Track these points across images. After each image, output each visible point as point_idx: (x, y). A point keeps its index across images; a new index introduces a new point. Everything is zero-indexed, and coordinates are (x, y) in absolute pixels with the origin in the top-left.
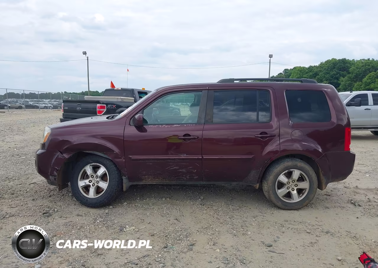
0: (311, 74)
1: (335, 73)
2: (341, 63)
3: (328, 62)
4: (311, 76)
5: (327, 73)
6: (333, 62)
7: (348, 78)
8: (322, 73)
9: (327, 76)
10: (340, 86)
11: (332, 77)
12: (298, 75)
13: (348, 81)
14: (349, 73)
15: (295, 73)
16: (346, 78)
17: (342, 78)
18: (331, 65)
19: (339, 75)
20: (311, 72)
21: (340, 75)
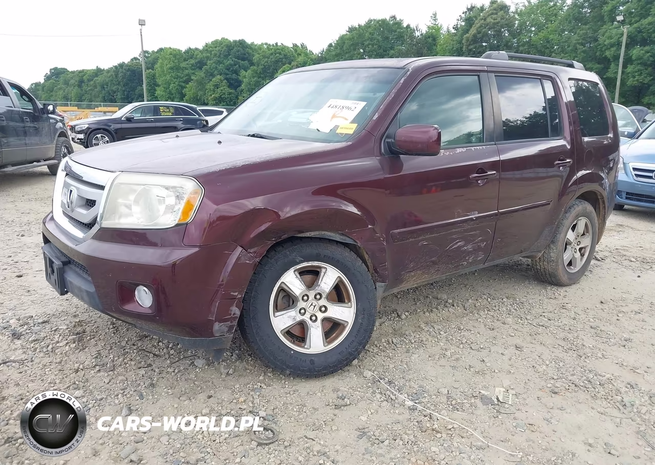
0: (192, 61)
1: (232, 62)
2: (239, 47)
3: (216, 43)
4: (192, 65)
5: (219, 61)
6: (226, 44)
7: (252, 73)
8: (212, 62)
9: (221, 67)
10: (243, 86)
11: (228, 69)
12: (171, 62)
13: (254, 77)
14: (252, 64)
15: (166, 59)
16: (249, 71)
17: (243, 73)
18: (224, 48)
19: (237, 66)
20: (191, 58)
21: (239, 66)
